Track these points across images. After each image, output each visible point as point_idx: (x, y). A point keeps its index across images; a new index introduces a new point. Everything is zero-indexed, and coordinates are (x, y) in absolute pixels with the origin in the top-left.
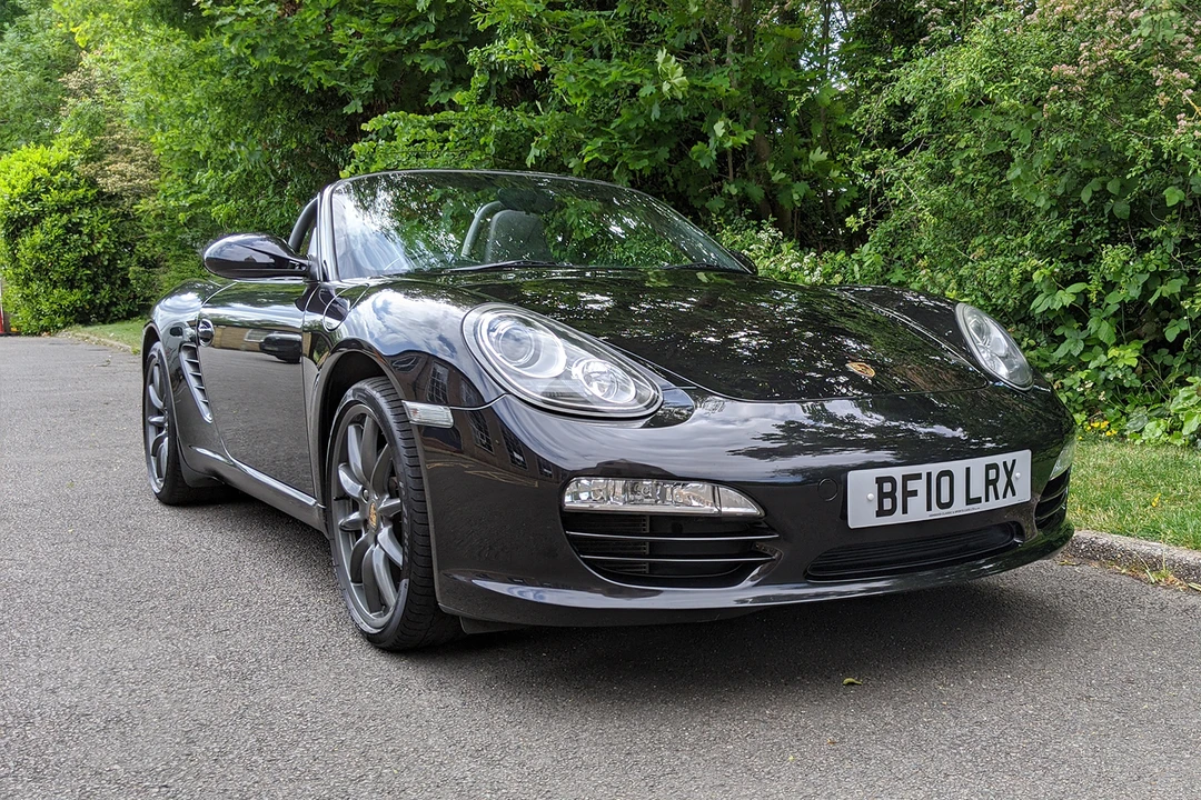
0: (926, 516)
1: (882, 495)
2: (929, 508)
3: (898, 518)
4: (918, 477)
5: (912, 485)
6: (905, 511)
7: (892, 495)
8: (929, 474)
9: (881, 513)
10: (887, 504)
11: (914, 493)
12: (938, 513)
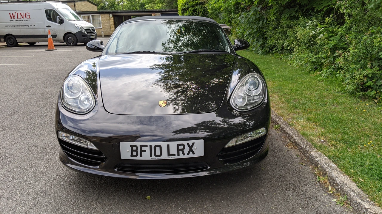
0: (150, 158)
1: (132, 151)
2: (151, 156)
3: (139, 158)
4: (147, 146)
5: (143, 149)
6: (141, 156)
7: (136, 151)
8: (151, 146)
9: (132, 155)
10: (135, 153)
11: (145, 151)
12: (154, 158)
